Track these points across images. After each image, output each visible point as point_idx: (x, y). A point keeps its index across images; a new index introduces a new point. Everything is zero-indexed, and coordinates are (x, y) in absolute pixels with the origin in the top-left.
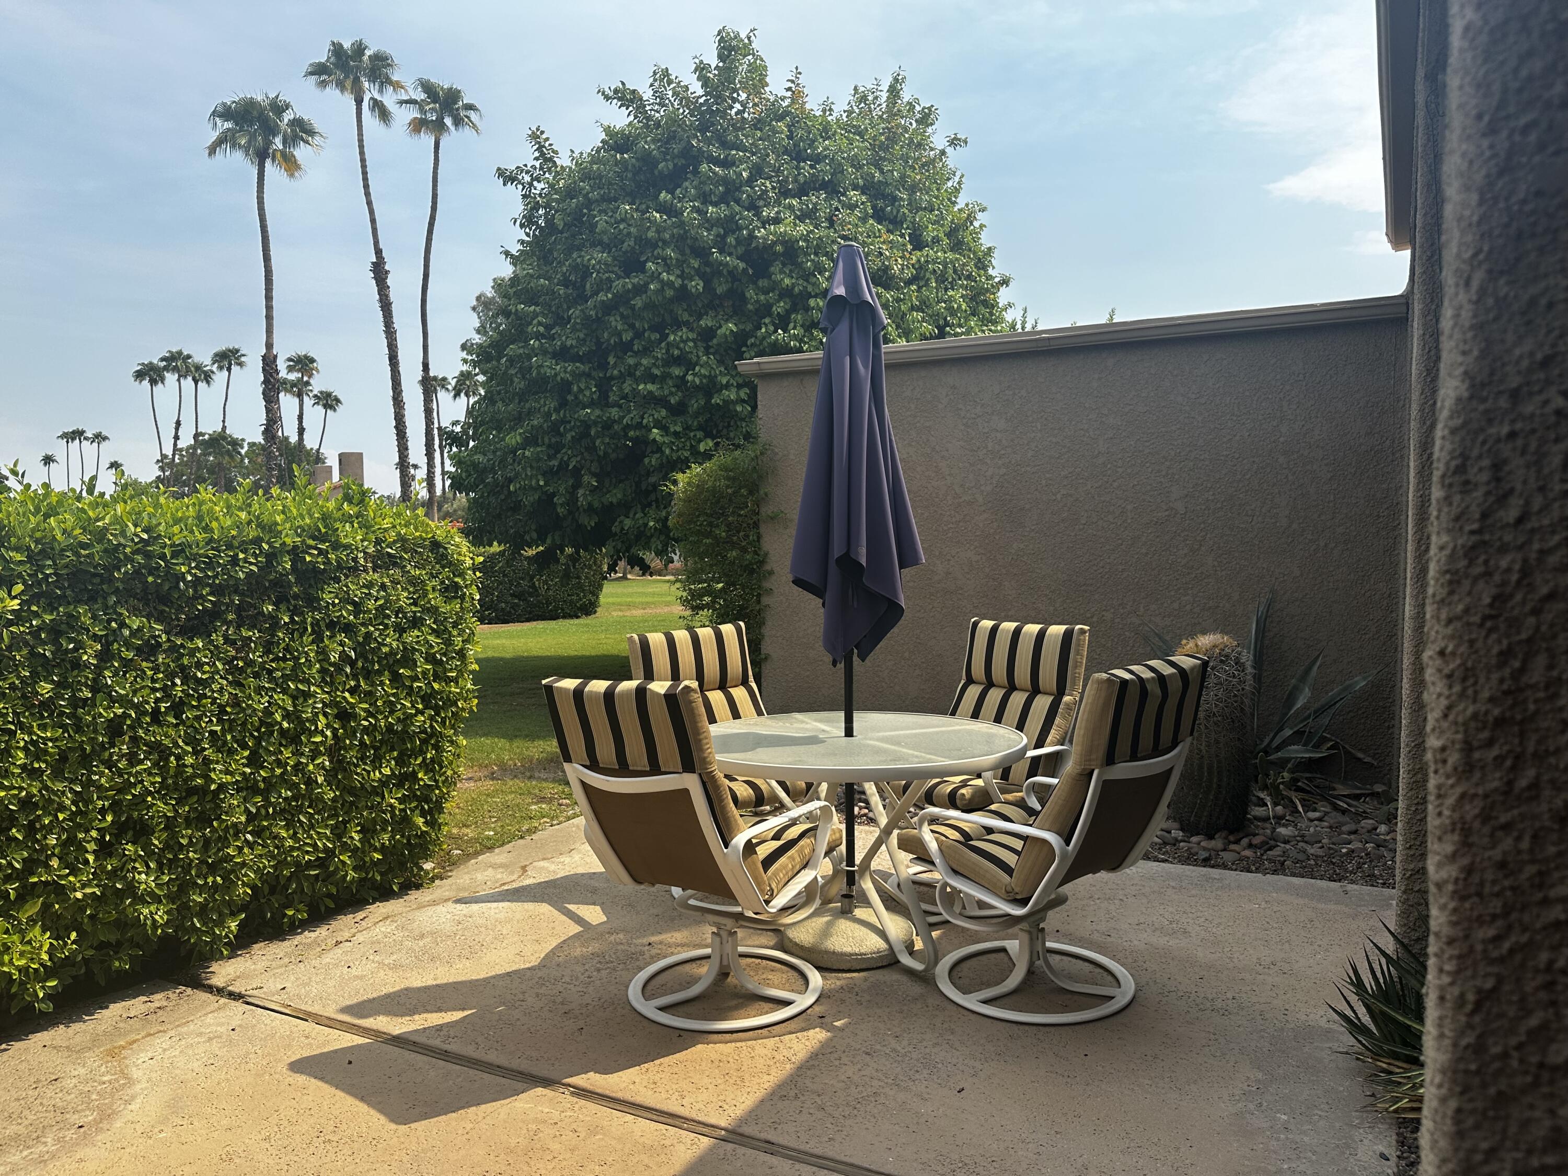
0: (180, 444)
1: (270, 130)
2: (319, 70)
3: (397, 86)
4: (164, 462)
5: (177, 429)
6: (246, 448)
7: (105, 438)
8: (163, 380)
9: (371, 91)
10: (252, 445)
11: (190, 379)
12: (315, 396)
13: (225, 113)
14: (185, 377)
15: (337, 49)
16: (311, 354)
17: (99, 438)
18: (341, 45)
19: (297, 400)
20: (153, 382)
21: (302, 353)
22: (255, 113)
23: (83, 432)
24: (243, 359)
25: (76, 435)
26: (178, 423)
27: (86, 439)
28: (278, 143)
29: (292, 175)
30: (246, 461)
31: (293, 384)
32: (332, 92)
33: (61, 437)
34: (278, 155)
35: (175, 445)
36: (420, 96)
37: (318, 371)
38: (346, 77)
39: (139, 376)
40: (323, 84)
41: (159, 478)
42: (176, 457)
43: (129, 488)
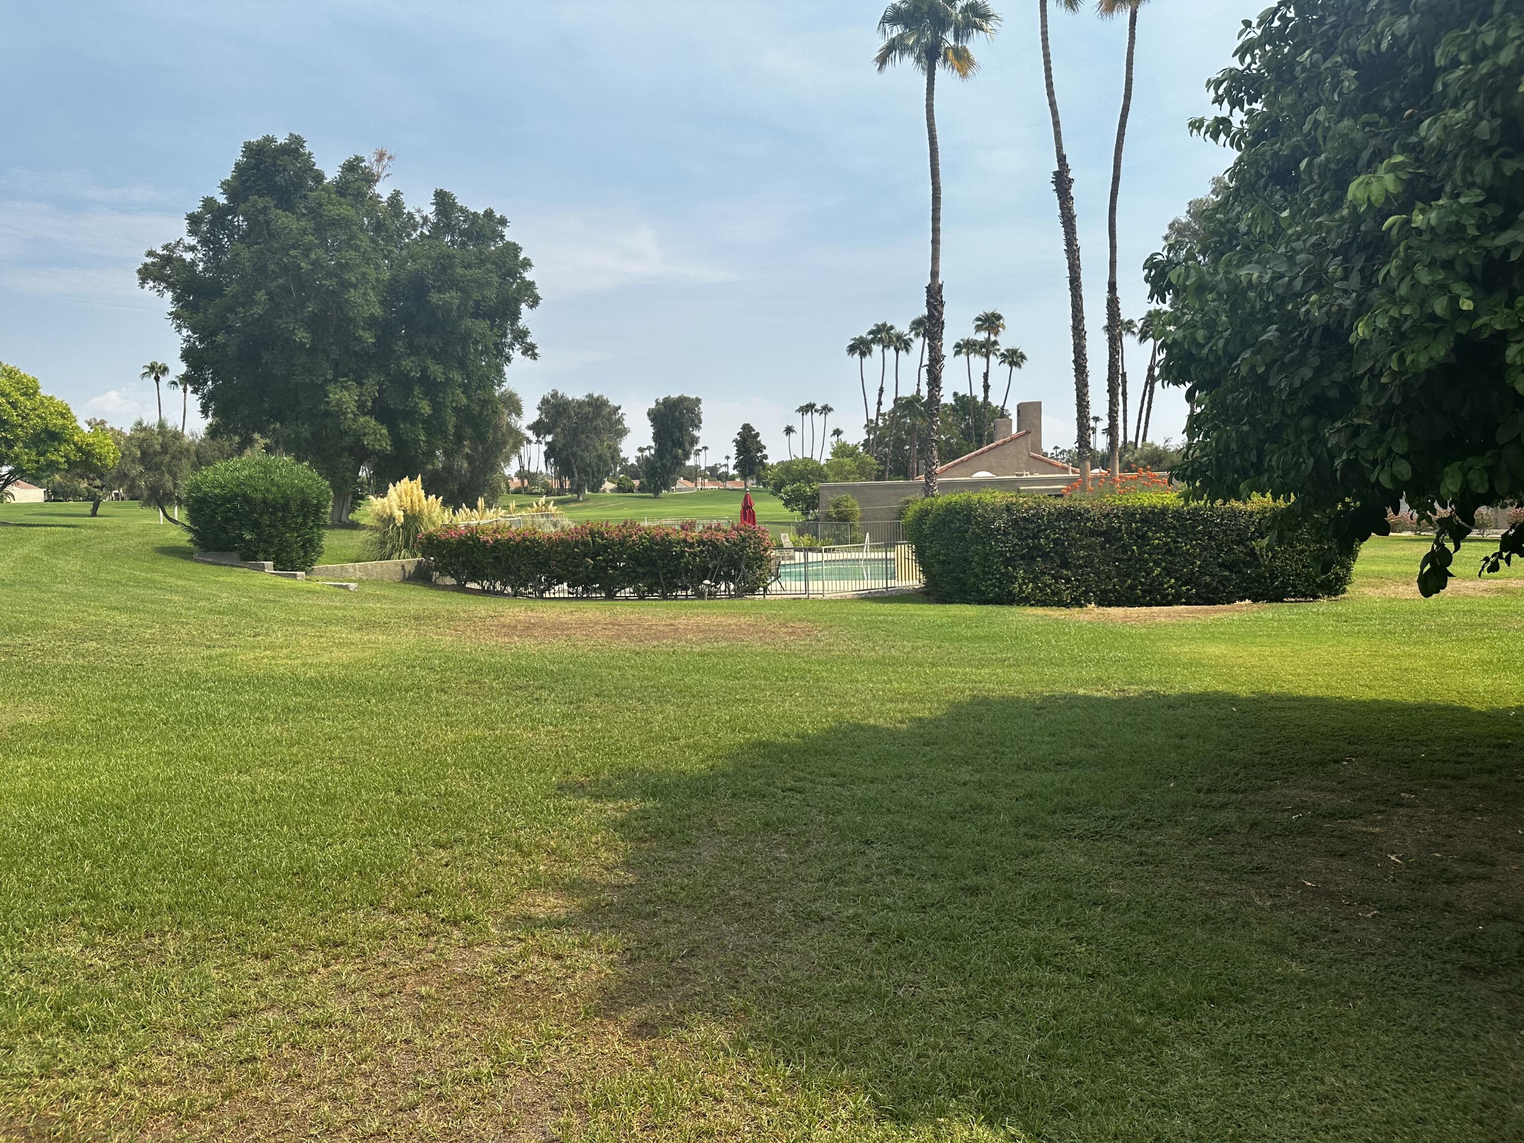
0: (882, 411)
1: (940, 21)
4: (870, 427)
5: (880, 395)
7: (830, 410)
8: (870, 351)
11: (892, 348)
12: (1002, 354)
13: (895, 16)
14: (889, 347)
16: (998, 312)
17: (826, 409)
20: (863, 354)
21: (989, 311)
23: (814, 405)
25: (808, 408)
26: (881, 390)
27: (816, 411)
28: (949, 38)
29: (964, 75)
31: (983, 345)
33: (798, 410)
34: (950, 54)
35: (879, 410)
37: (1004, 327)
39: (852, 349)
41: (867, 441)
42: (880, 422)
43: (842, 451)
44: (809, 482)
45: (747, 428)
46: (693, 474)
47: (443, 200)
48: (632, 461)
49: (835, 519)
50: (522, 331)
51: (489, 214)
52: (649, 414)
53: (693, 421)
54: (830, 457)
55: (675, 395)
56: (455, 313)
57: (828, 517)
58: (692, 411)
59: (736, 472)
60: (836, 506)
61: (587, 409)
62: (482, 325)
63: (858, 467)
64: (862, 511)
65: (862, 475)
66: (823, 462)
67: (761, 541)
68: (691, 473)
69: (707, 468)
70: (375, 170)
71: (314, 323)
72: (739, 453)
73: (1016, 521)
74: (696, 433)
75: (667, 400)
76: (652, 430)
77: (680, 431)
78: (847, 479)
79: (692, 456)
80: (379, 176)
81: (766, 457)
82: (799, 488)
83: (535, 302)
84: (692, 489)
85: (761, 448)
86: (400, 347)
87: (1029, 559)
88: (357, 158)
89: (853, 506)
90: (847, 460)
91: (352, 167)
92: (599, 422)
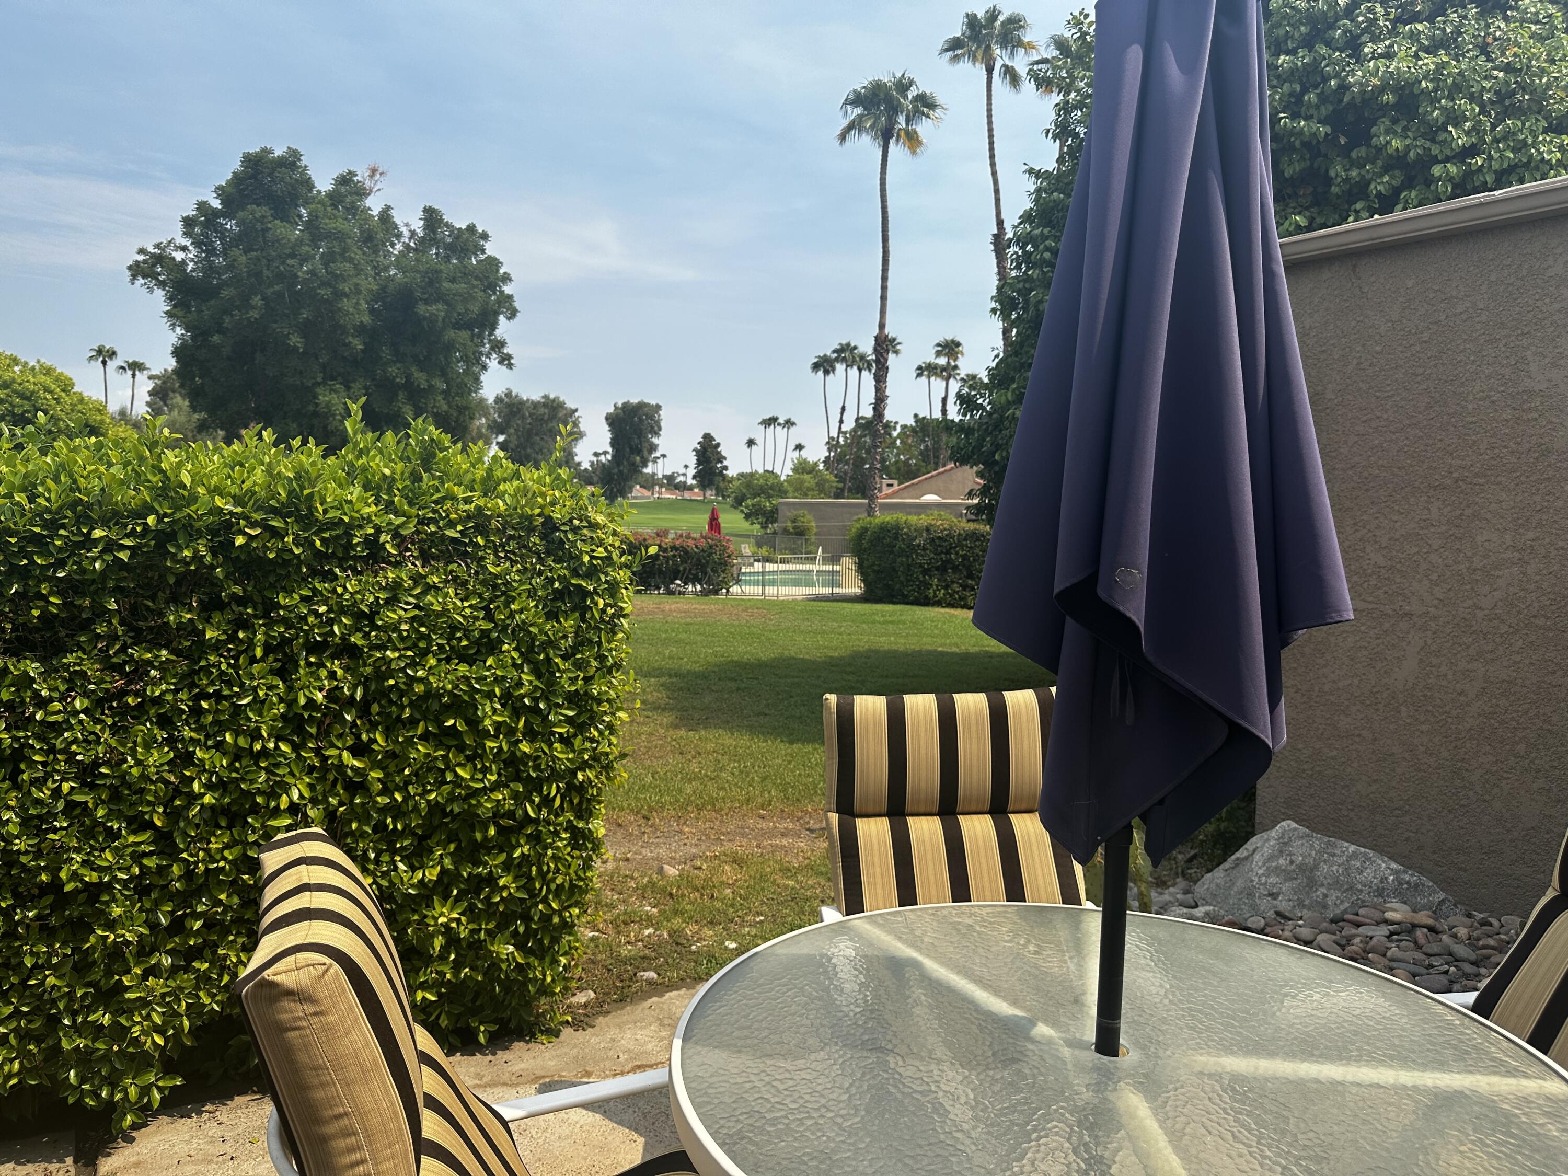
0: (844, 429)
1: (894, 109)
2: (954, 45)
3: (1029, 47)
4: (832, 444)
5: (842, 414)
6: (899, 429)
7: (793, 424)
8: (834, 370)
9: (1001, 57)
10: (904, 427)
11: (855, 368)
12: (962, 379)
13: (856, 100)
14: (852, 366)
15: (972, 21)
16: (957, 339)
17: (789, 423)
18: (975, 16)
19: (944, 383)
20: (826, 372)
21: (949, 338)
22: (882, 95)
23: (777, 418)
24: (898, 347)
25: (771, 422)
26: (843, 409)
27: (779, 424)
28: (902, 120)
29: (914, 152)
30: (898, 442)
31: (944, 369)
32: (965, 65)
33: (761, 423)
34: (902, 133)
35: (840, 428)
36: (1053, 53)
37: (962, 354)
38: (979, 47)
39: (816, 367)
40: (956, 59)
41: (827, 458)
42: (841, 440)
43: (803, 468)
44: (769, 497)
45: (708, 437)
46: (650, 483)
47: (432, 217)
48: (586, 465)
49: (791, 534)
50: (499, 342)
51: (471, 228)
52: (607, 419)
53: (652, 427)
54: (791, 473)
55: (635, 400)
56: (440, 324)
57: (785, 531)
58: (651, 417)
59: (694, 482)
60: (794, 521)
61: (542, 410)
62: (464, 335)
63: (818, 484)
64: (817, 527)
65: (821, 491)
66: (783, 478)
67: (726, 548)
68: (647, 480)
69: (665, 477)
70: (368, 184)
71: (306, 329)
72: (699, 463)
73: (933, 540)
74: (655, 440)
75: (626, 405)
76: (609, 435)
77: (639, 438)
78: (806, 495)
79: (650, 464)
80: (371, 191)
81: (726, 468)
82: (759, 504)
83: (513, 314)
84: (648, 498)
85: (721, 459)
86: (386, 353)
87: (943, 569)
88: (350, 172)
89: (809, 522)
90: (806, 477)
91: (345, 180)
92: (554, 423)
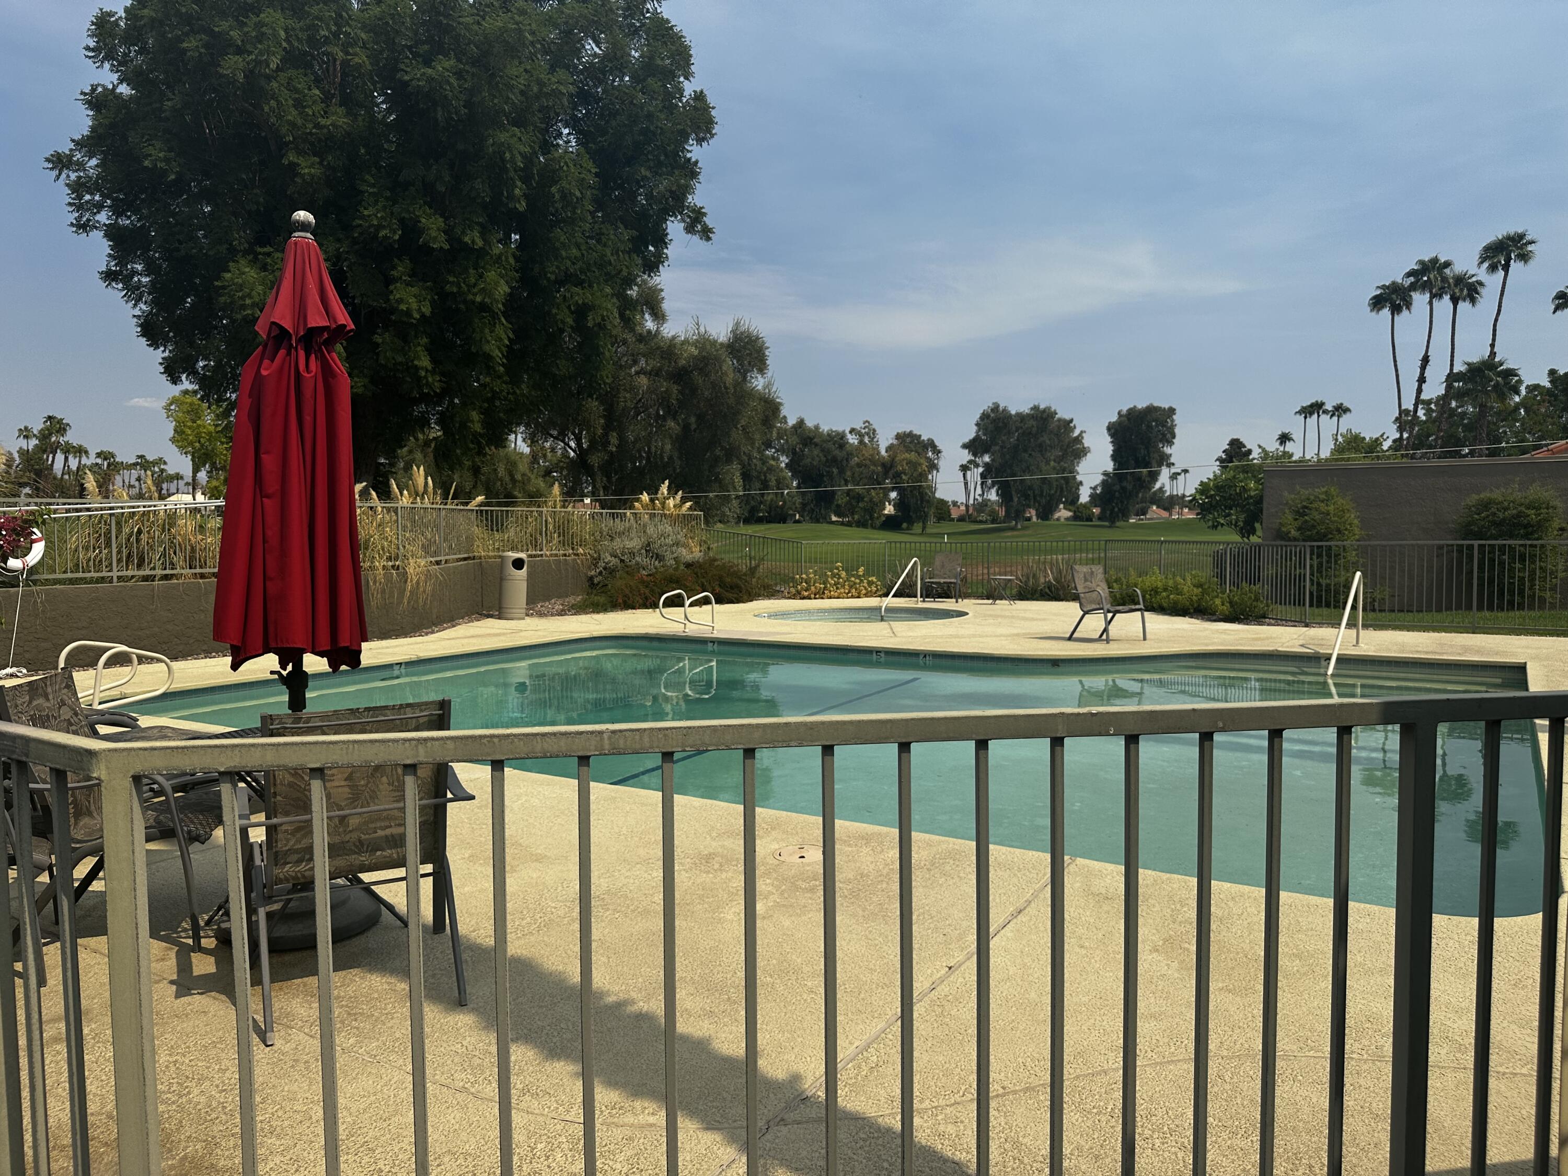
0: (1424, 396)
4: (1404, 420)
5: (1423, 368)
7: (1347, 410)
8: (1409, 305)
11: (1447, 298)
14: (1441, 297)
17: (1340, 410)
20: (1396, 310)
23: (1323, 404)
24: (1530, 248)
25: (1314, 409)
26: (1425, 360)
27: (1325, 412)
30: (1523, 412)
33: (1299, 413)
35: (1419, 391)
39: (1377, 303)
41: (1398, 440)
42: (1421, 413)
43: (1351, 445)
45: (1234, 443)
46: (1166, 501)
52: (1109, 429)
53: (1164, 435)
55: (1141, 405)
58: (1163, 424)
61: (1031, 423)
68: (1161, 499)
74: (1167, 450)
75: (1132, 411)
76: (1111, 447)
77: (1147, 447)
79: (1164, 479)
84: (1169, 518)
92: (1046, 439)
